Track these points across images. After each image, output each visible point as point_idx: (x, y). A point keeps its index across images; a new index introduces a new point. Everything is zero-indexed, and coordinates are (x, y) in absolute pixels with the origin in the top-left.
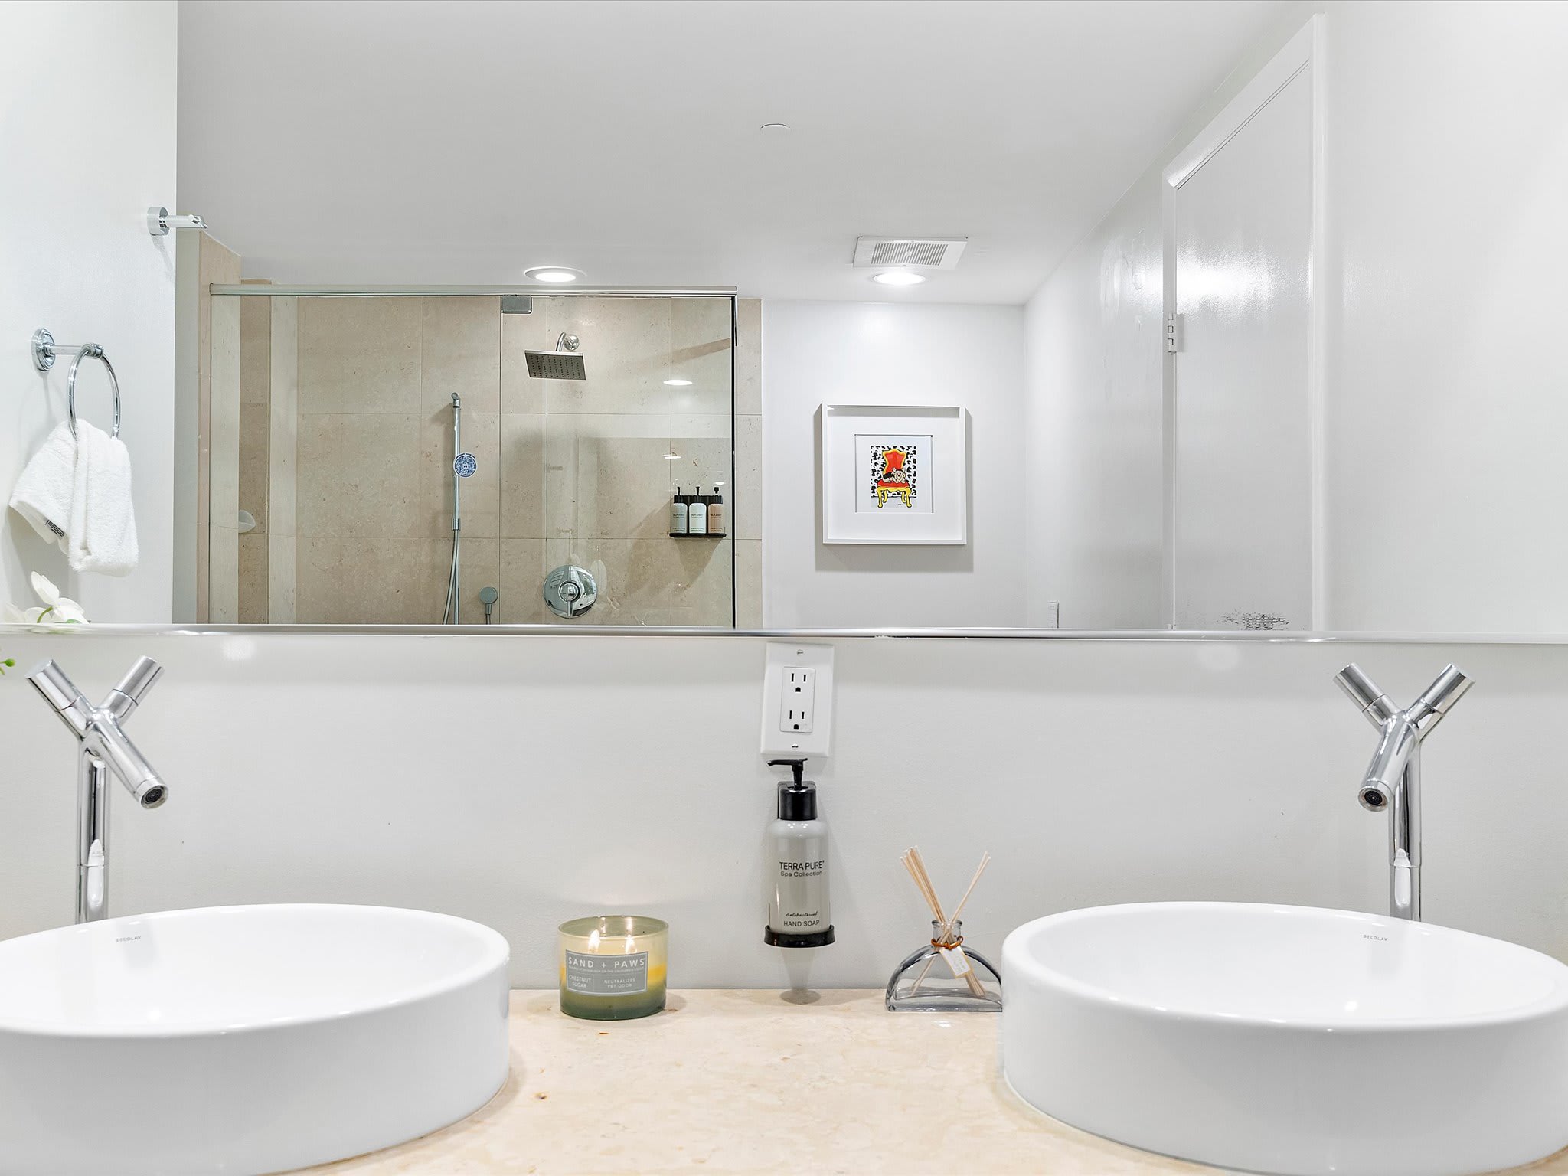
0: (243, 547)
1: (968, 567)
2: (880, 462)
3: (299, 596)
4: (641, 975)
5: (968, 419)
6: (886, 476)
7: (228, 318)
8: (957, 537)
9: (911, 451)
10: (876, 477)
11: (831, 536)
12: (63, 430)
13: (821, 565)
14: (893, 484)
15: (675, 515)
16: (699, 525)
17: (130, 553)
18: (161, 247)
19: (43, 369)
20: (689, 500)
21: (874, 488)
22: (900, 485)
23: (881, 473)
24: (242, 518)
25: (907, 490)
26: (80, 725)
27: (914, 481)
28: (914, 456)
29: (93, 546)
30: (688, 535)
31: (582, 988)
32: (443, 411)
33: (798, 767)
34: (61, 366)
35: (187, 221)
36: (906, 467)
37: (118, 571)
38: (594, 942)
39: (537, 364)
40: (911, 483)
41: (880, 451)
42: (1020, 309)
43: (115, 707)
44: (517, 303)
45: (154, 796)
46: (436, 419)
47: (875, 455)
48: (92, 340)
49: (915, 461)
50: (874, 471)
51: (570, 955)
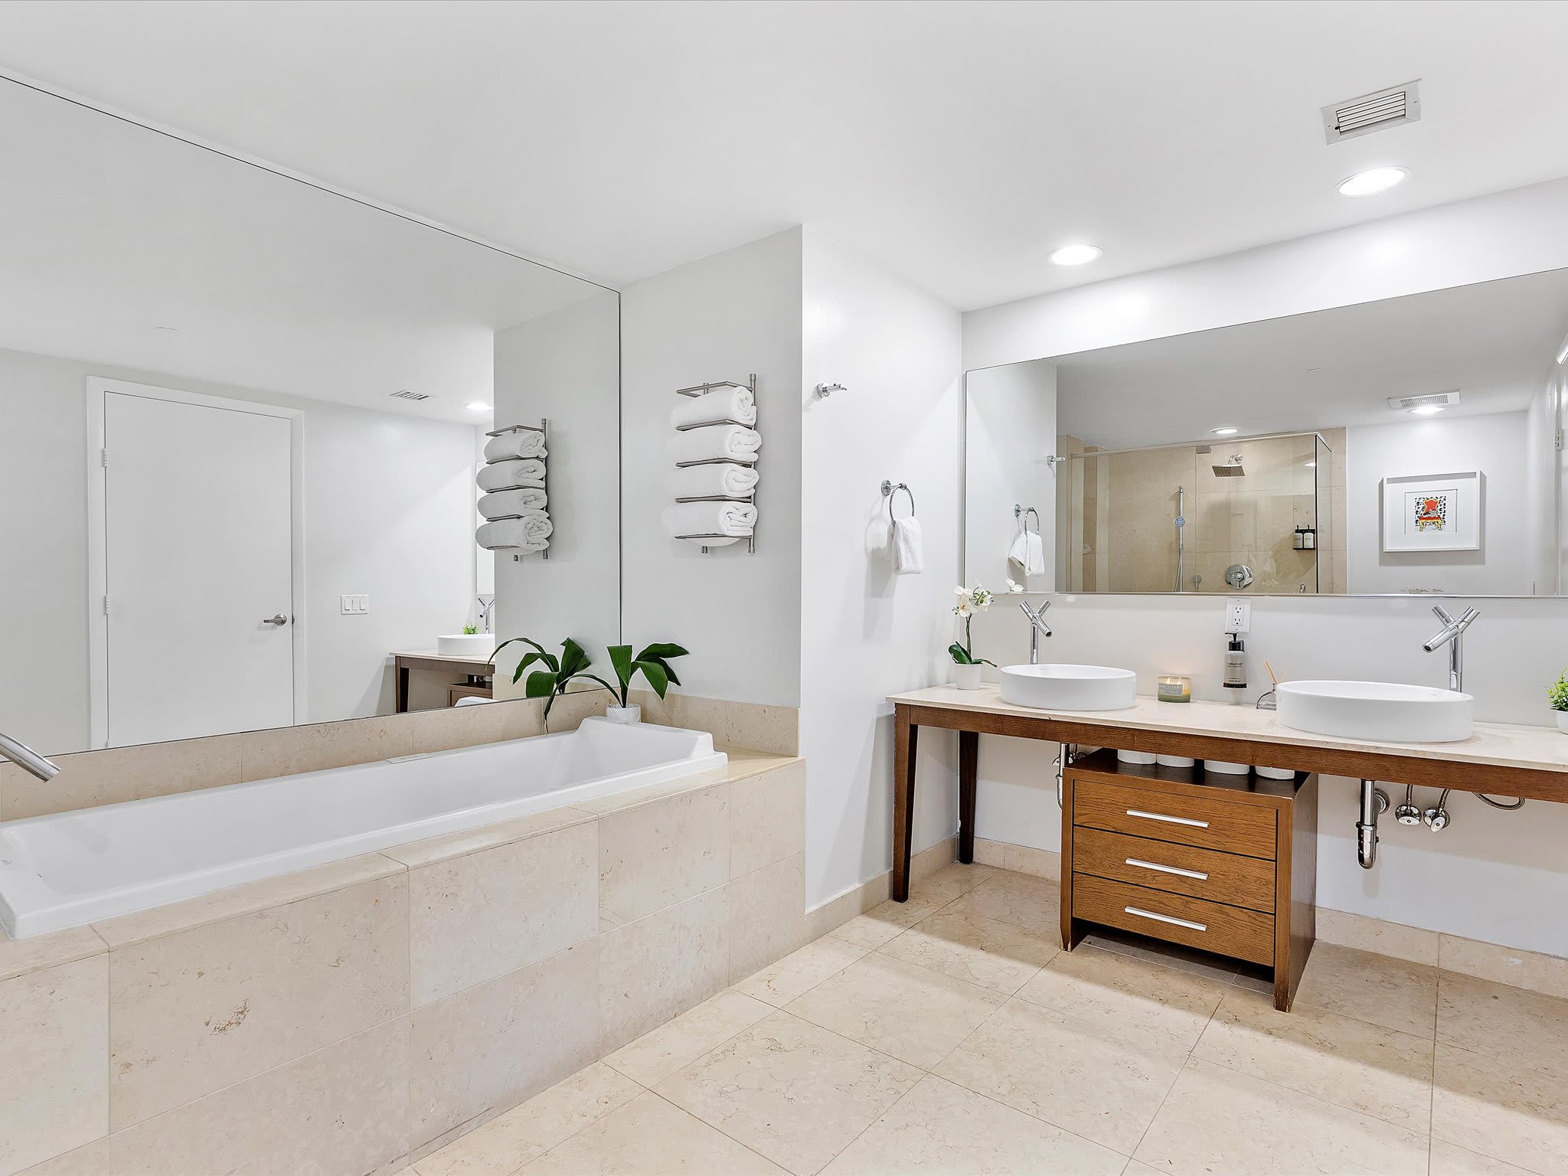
0: (1085, 559)
1: (1482, 562)
2: (1421, 507)
3: (1109, 579)
4: (1181, 691)
5: (1483, 478)
6: (1424, 514)
7: (1079, 466)
8: (1474, 545)
9: (1442, 499)
10: (1419, 515)
11: (1388, 548)
12: (1023, 535)
13: (1383, 562)
14: (1429, 518)
15: (1296, 539)
16: (1310, 544)
17: (1042, 570)
18: (1051, 467)
19: (1017, 516)
20: (1303, 532)
21: (1417, 521)
22: (1434, 518)
23: (1422, 512)
24: (1084, 548)
25: (1439, 521)
26: (1031, 617)
27: (1444, 515)
28: (1444, 502)
29: (1031, 569)
30: (1303, 549)
31: (1163, 693)
32: (1176, 493)
33: (1235, 635)
34: (1022, 514)
35: (1060, 459)
36: (1439, 507)
37: (1038, 576)
38: (1168, 682)
39: (1220, 471)
40: (1441, 516)
41: (1421, 501)
42: (1524, 413)
43: (1039, 613)
44: (1203, 449)
45: (1049, 634)
46: (1171, 499)
47: (1418, 503)
48: (1030, 506)
49: (1445, 504)
50: (1417, 511)
51: (1160, 684)
